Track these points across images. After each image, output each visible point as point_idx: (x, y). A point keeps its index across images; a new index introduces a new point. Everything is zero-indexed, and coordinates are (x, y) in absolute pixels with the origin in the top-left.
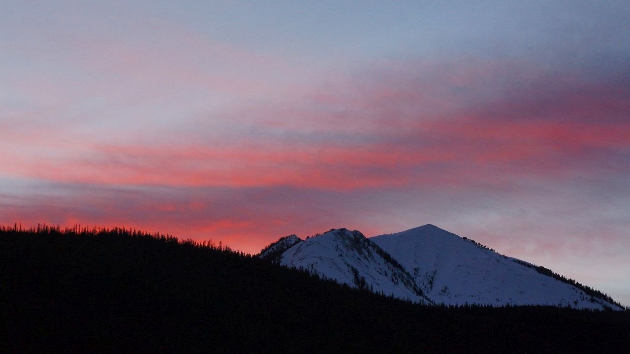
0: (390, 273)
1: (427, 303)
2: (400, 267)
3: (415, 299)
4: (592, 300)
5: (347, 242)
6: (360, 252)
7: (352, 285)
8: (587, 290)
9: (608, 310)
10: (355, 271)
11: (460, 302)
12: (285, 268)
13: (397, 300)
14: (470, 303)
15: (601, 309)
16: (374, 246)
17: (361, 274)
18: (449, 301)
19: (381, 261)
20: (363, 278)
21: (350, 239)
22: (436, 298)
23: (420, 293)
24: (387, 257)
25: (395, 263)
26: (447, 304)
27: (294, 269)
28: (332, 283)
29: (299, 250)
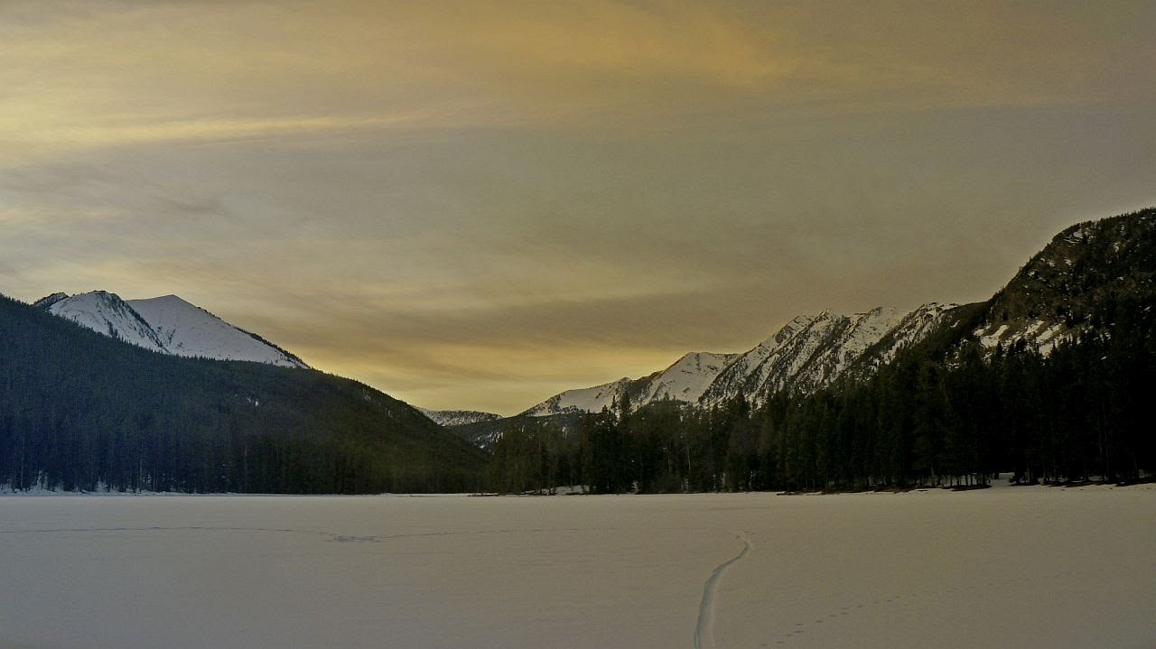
0: (138, 328)
2: (147, 324)
4: (288, 360)
5: (106, 301)
6: (116, 310)
7: (106, 334)
8: (286, 353)
9: (299, 368)
10: (110, 324)
14: (198, 356)
15: (294, 367)
16: (128, 307)
17: (115, 327)
18: (183, 354)
19: (134, 318)
21: (108, 299)
22: (173, 350)
23: (161, 345)
24: (137, 316)
25: (143, 321)
29: (65, 304)
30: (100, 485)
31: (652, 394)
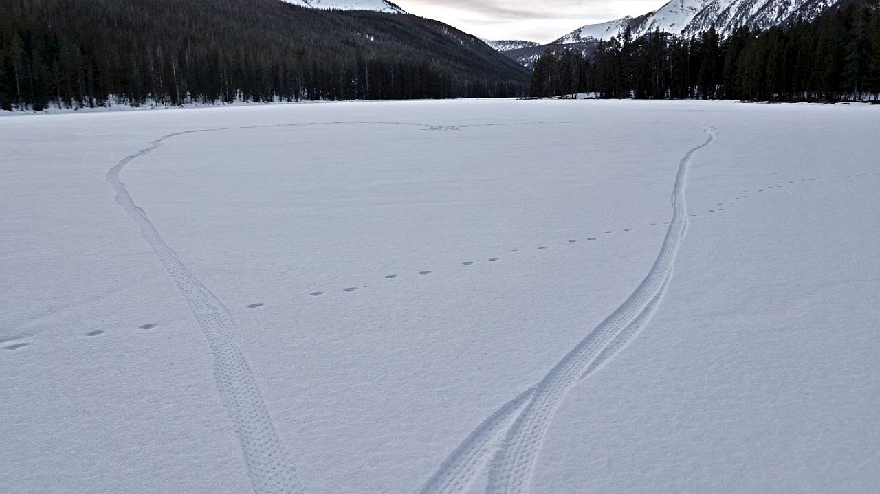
1: (309, 7)
3: (303, 5)
4: (392, 8)
9: (399, 13)
11: (326, 8)
15: (396, 13)
23: (306, 2)
30: (276, 98)
31: (647, 27)
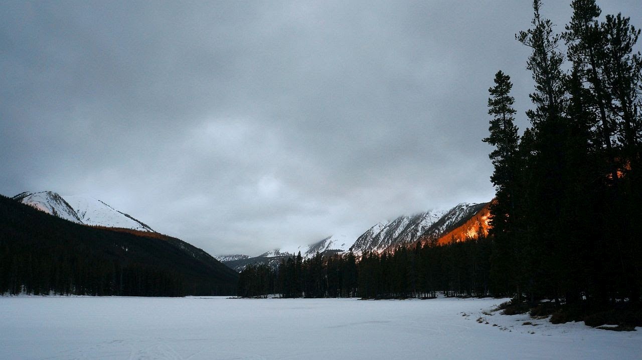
0: (67, 211)
2: (72, 209)
3: (76, 221)
4: (143, 228)
5: (51, 197)
6: (56, 201)
7: (51, 214)
12: (24, 204)
13: (69, 221)
14: (98, 225)
16: (63, 200)
17: (56, 210)
18: (90, 224)
19: (65, 205)
20: (56, 212)
21: (53, 195)
23: (79, 219)
24: (67, 204)
26: (89, 225)
27: (27, 205)
28: (43, 212)
29: (31, 198)
